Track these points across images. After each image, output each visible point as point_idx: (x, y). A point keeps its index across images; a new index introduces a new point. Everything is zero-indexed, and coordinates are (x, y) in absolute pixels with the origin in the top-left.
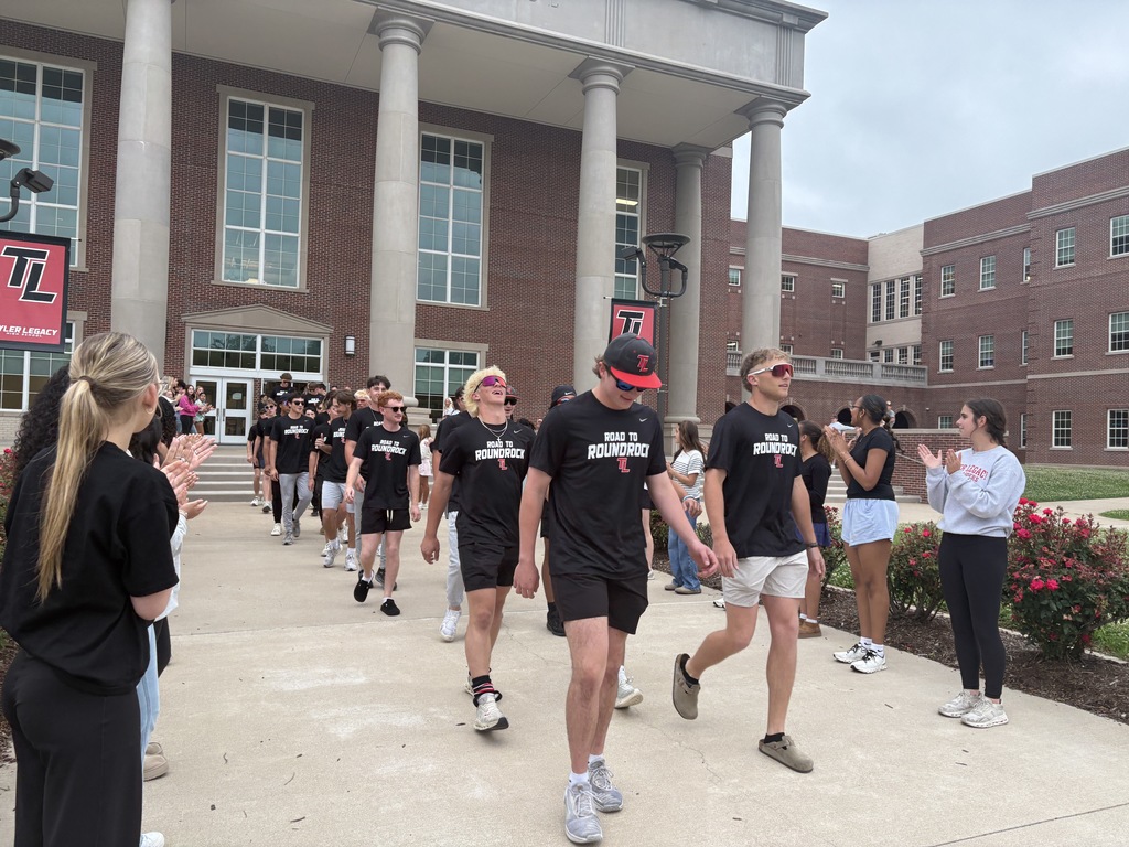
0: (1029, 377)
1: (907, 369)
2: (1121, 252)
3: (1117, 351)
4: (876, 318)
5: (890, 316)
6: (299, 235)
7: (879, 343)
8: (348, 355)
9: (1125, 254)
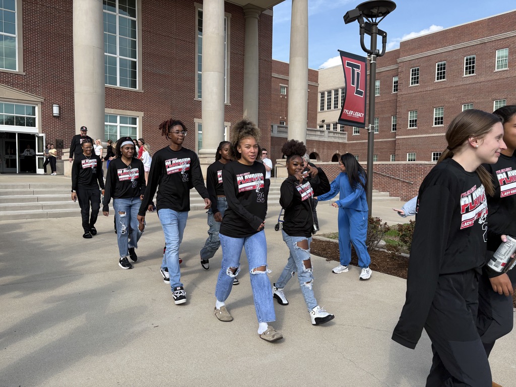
0: (397, 137)
1: (337, 133)
2: (441, 79)
3: (437, 126)
4: (322, 109)
5: (329, 108)
6: (16, 35)
7: (323, 121)
8: (54, 116)
9: (442, 80)
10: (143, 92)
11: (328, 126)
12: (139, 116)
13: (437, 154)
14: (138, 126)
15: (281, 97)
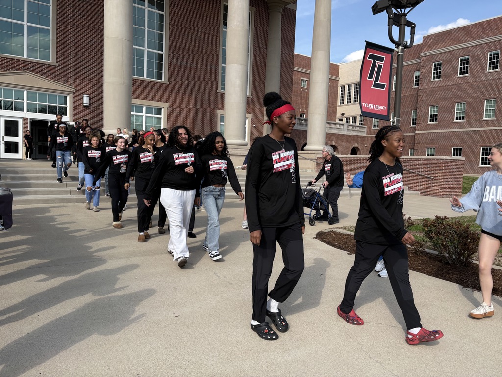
0: (416, 132)
1: (356, 126)
2: (463, 74)
3: (459, 121)
4: (342, 103)
5: (349, 101)
6: (50, 28)
7: (343, 115)
8: (85, 106)
9: (465, 75)
10: (168, 83)
11: (348, 119)
12: (165, 107)
13: (457, 149)
14: (163, 116)
15: (302, 90)
